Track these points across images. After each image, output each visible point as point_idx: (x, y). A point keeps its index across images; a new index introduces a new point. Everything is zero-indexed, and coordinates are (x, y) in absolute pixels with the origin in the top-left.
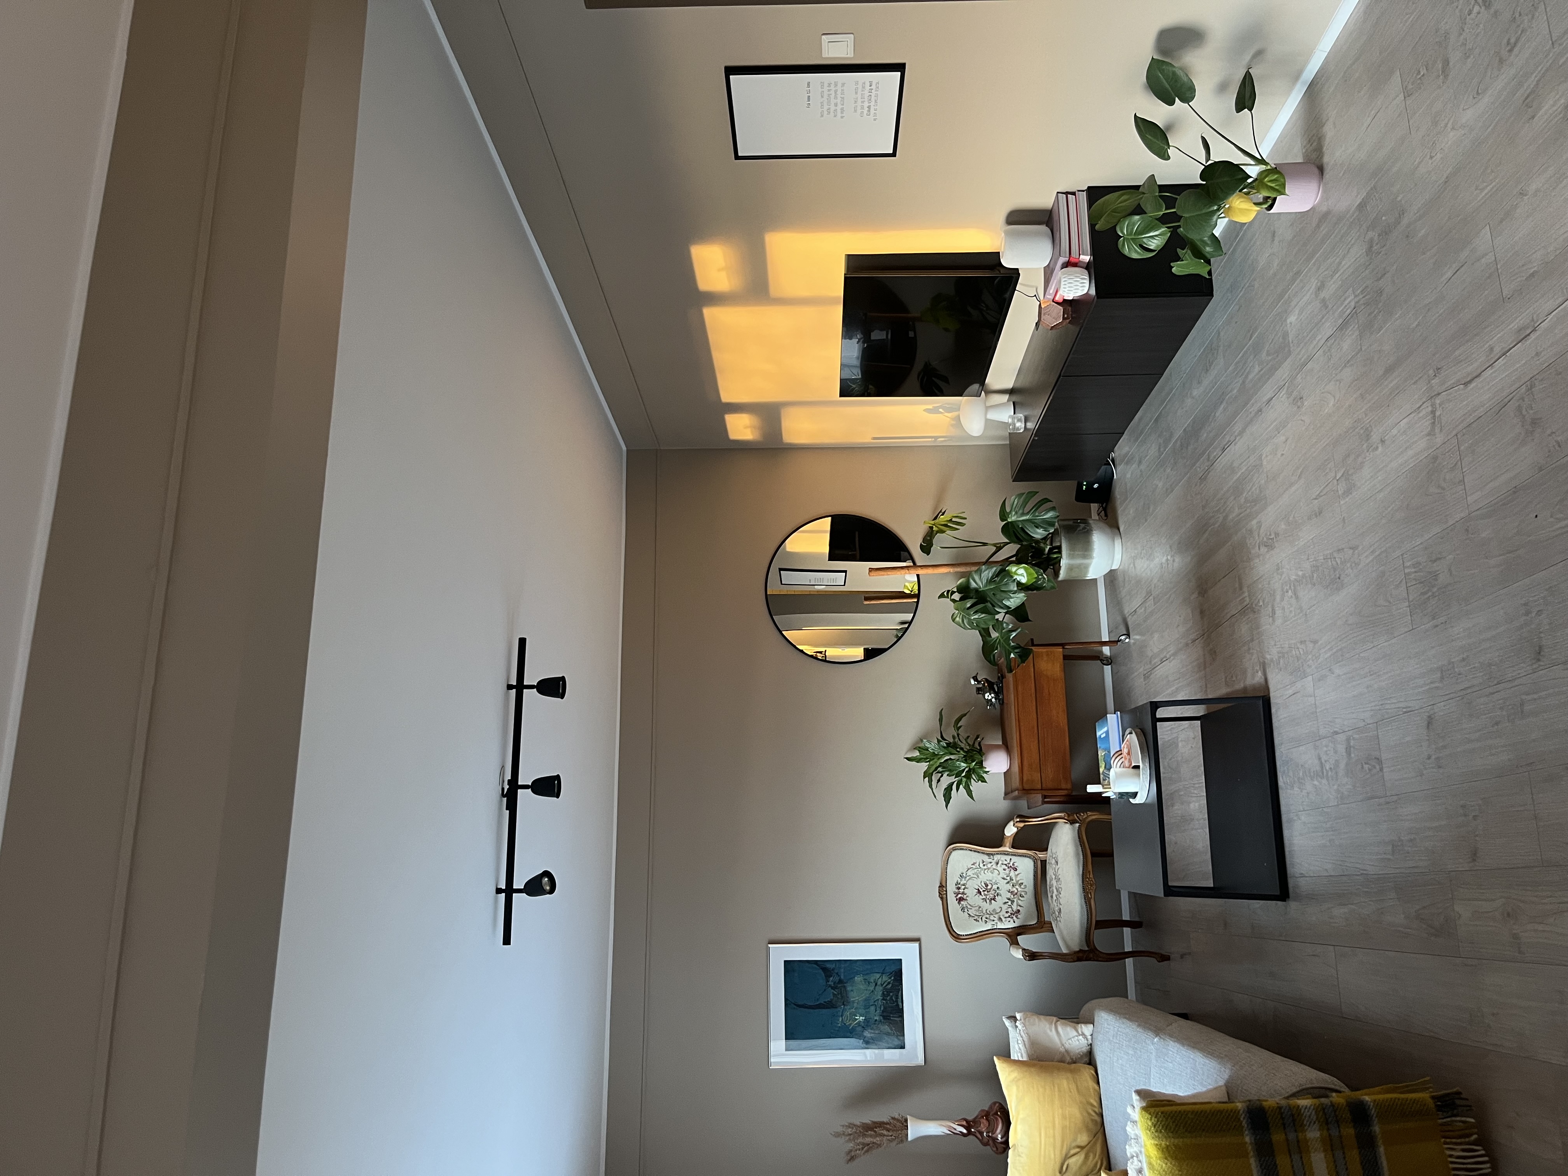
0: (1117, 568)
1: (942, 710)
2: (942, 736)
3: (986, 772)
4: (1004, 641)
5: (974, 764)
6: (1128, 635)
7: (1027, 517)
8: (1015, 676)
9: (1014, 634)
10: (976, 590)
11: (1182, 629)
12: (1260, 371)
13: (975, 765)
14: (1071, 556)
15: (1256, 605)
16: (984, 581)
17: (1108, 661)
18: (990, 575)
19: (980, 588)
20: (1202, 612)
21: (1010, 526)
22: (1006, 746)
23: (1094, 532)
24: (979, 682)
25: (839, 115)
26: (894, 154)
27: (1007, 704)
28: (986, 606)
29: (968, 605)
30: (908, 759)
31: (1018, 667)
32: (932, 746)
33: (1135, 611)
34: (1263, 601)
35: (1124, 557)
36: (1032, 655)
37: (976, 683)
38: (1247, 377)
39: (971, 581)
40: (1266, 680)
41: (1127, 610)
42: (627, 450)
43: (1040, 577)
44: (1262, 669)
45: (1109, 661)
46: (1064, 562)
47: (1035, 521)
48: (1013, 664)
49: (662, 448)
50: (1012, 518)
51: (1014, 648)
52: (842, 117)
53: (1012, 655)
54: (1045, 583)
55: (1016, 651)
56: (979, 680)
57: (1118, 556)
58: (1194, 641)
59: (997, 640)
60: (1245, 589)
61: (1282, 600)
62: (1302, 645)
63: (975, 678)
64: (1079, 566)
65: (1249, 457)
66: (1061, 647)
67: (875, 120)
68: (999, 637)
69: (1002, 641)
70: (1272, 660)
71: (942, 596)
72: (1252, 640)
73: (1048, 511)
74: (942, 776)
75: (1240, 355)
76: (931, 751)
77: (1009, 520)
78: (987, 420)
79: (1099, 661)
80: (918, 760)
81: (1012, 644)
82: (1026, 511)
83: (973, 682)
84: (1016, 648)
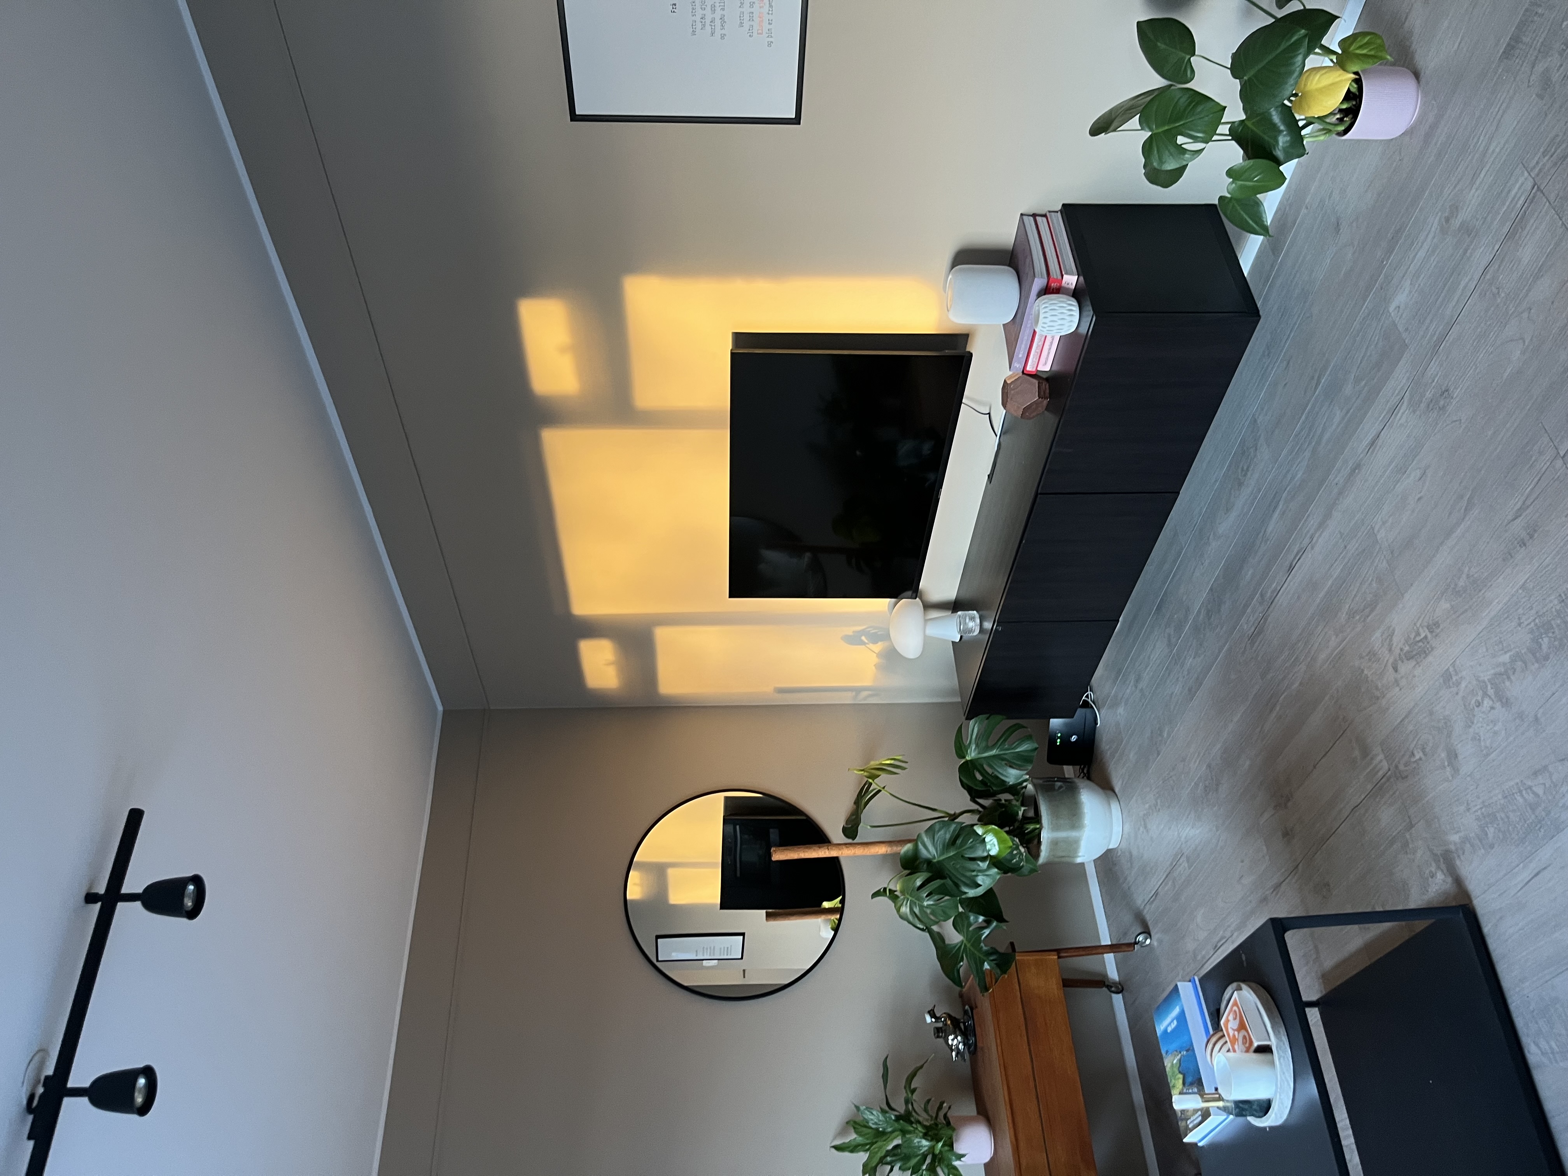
0: (1116, 846)
1: (887, 1057)
2: (888, 1104)
3: (960, 1157)
4: (972, 945)
5: (940, 1144)
6: (1147, 932)
7: (994, 752)
8: (992, 995)
9: (987, 932)
10: (929, 862)
11: (1247, 880)
12: (1343, 418)
13: (942, 1146)
14: (1055, 828)
15: (1406, 765)
16: (940, 847)
17: (1117, 987)
18: (948, 836)
19: (934, 857)
20: (1287, 834)
21: (970, 765)
22: (985, 1115)
23: (1081, 790)
24: (937, 1019)
25: (718, 32)
26: (797, 120)
27: (982, 1048)
28: (944, 884)
29: (918, 883)
30: (838, 1148)
31: (996, 982)
32: (874, 1118)
33: (1156, 894)
34: (1423, 750)
35: (1127, 827)
36: (1014, 964)
37: (933, 1020)
38: (1318, 443)
39: (921, 846)
40: (1458, 882)
41: (1140, 899)
42: (444, 711)
43: (1015, 852)
44: (1443, 866)
45: (1119, 988)
46: (1045, 835)
47: (1005, 756)
48: (988, 980)
49: (492, 708)
50: (972, 754)
51: (988, 954)
52: (723, 37)
53: (986, 966)
54: (1022, 860)
55: (992, 958)
56: (938, 1015)
57: (1117, 829)
58: (1277, 887)
59: (960, 946)
60: (1377, 750)
61: (1469, 723)
62: (1540, 777)
63: (932, 1014)
64: (1066, 841)
65: (1345, 547)
66: (1056, 953)
67: (770, 44)
68: (965, 941)
69: (968, 945)
70: (1465, 840)
71: (876, 895)
72: (1411, 826)
73: (1022, 740)
74: (891, 1170)
75: (1303, 417)
76: (874, 1126)
77: (968, 758)
78: (925, 636)
79: (1105, 989)
80: (852, 1148)
81: (985, 948)
82: (990, 744)
83: (928, 1019)
84: (991, 954)
